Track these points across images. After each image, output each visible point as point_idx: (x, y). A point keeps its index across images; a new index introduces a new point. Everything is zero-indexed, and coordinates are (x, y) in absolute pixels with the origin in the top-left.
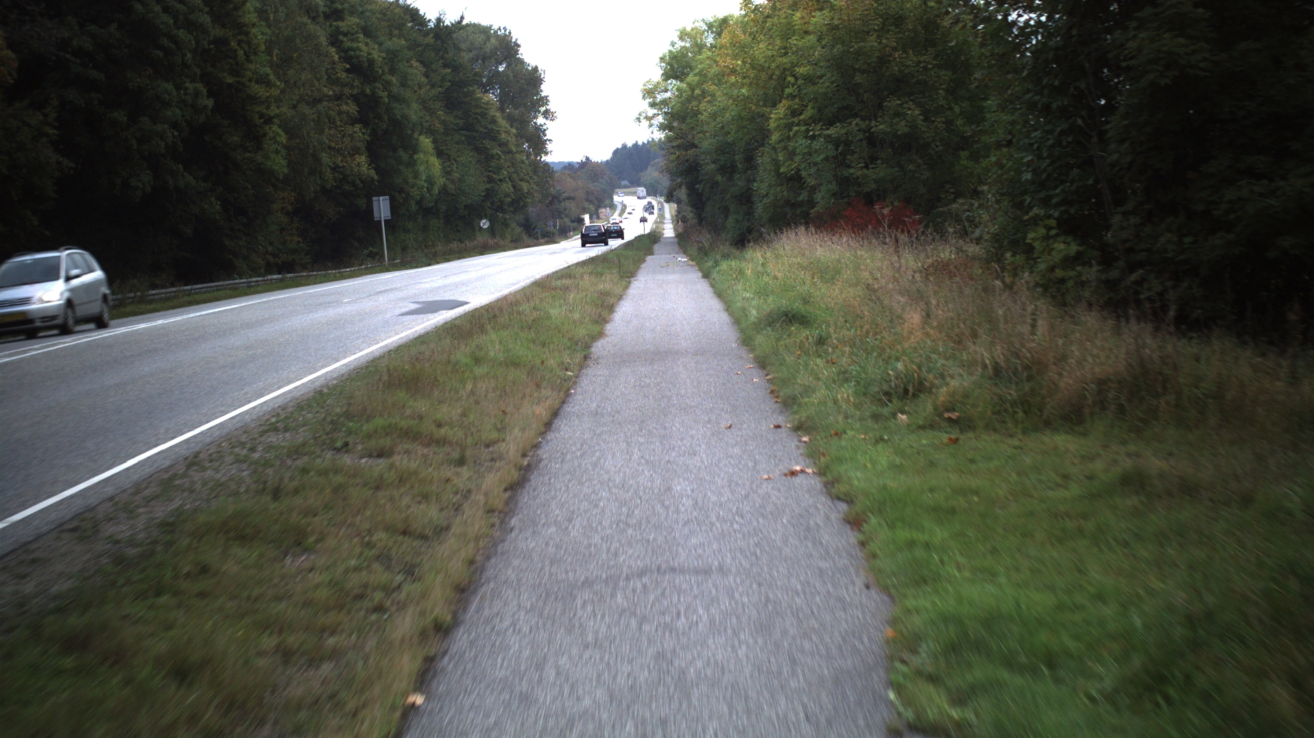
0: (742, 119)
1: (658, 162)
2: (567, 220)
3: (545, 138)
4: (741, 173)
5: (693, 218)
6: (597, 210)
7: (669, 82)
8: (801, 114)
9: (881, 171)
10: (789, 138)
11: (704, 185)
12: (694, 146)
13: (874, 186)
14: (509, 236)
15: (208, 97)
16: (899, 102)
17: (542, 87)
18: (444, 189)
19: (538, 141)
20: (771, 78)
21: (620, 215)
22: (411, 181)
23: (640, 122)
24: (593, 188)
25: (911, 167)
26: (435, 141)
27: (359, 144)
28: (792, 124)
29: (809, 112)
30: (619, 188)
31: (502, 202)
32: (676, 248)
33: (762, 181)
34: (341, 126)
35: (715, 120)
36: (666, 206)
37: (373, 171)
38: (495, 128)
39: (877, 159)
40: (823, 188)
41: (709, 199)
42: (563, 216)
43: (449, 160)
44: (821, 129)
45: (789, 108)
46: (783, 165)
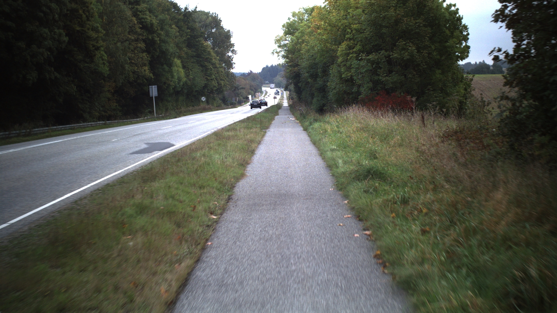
0: (323, 51)
1: (281, 73)
2: (241, 98)
3: (232, 62)
4: (320, 78)
5: (296, 98)
6: (255, 93)
7: (287, 36)
8: (353, 48)
9: (395, 78)
10: (347, 60)
11: (302, 83)
12: (297, 65)
13: (391, 85)
14: (215, 105)
15: (66, 36)
16: (404, 43)
17: (231, 39)
18: (186, 83)
19: (229, 64)
20: (338, 30)
21: (264, 97)
22: (170, 79)
23: (273, 54)
24: (253, 84)
25: (410, 76)
26: (182, 62)
27: (145, 62)
28: (349, 53)
29: (358, 47)
30: (264, 84)
31: (212, 89)
32: (289, 112)
33: (332, 82)
34: (137, 53)
35: (309, 52)
36: (285, 92)
37: (151, 74)
38: (210, 57)
39: (393, 71)
40: (365, 86)
41: (304, 90)
42: (240, 96)
43: (188, 70)
44: (366, 56)
45: (348, 45)
46: (344, 73)
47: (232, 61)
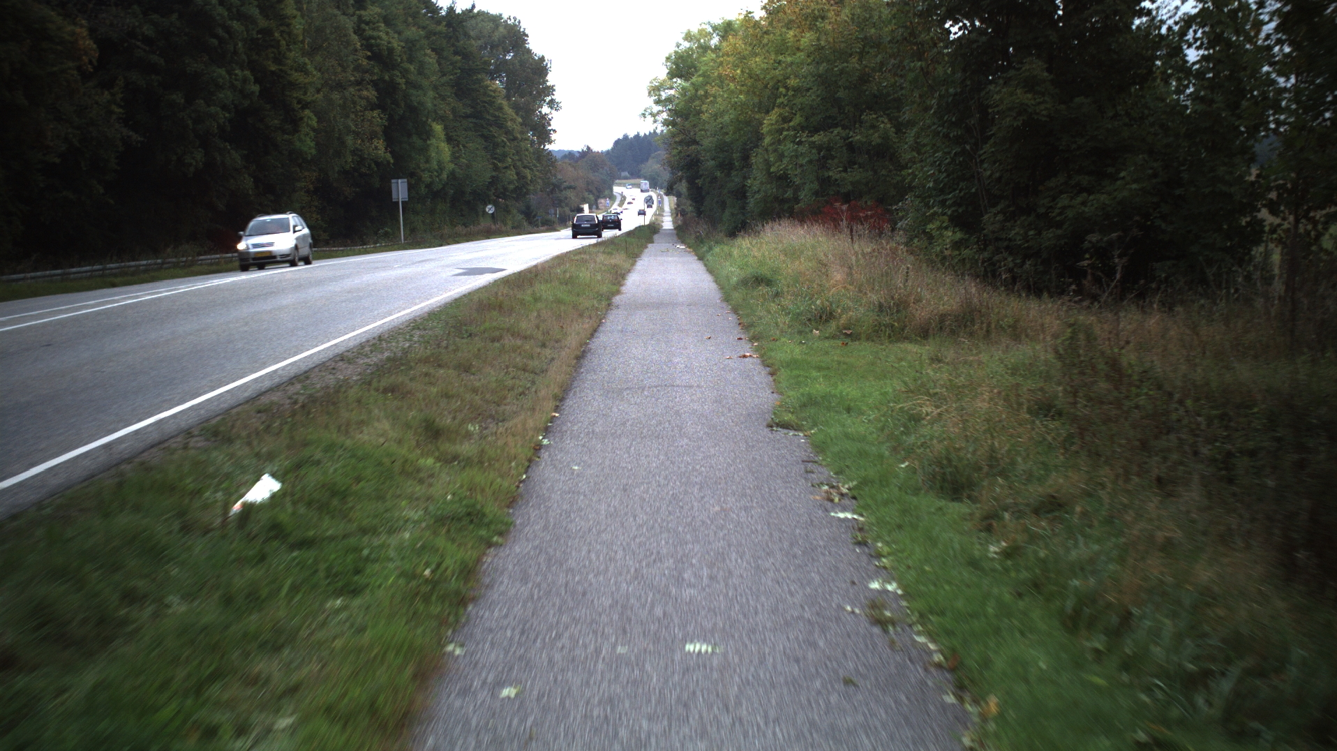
0: (740, 122)
1: (660, 155)
2: (567, 210)
3: (550, 128)
4: (737, 170)
5: (692, 212)
6: (596, 200)
7: (675, 80)
8: (790, 121)
10: (779, 142)
11: (704, 180)
12: (695, 142)
13: (850, 188)
14: (510, 223)
15: (255, 83)
16: (874, 116)
17: (548, 78)
18: (452, 173)
19: (543, 131)
20: (766, 87)
21: (618, 207)
22: (422, 166)
23: (645, 117)
24: (593, 178)
26: (446, 128)
27: (378, 129)
28: (783, 129)
29: (798, 120)
30: (619, 179)
31: (505, 189)
32: (675, 238)
33: (755, 179)
34: (361, 111)
35: (715, 120)
36: (666, 199)
37: (388, 154)
38: (501, 115)
39: (855, 164)
40: (807, 187)
41: (708, 193)
42: (563, 204)
43: (458, 146)
44: (807, 136)
45: (780, 115)
46: (774, 165)
47: (550, 125)
